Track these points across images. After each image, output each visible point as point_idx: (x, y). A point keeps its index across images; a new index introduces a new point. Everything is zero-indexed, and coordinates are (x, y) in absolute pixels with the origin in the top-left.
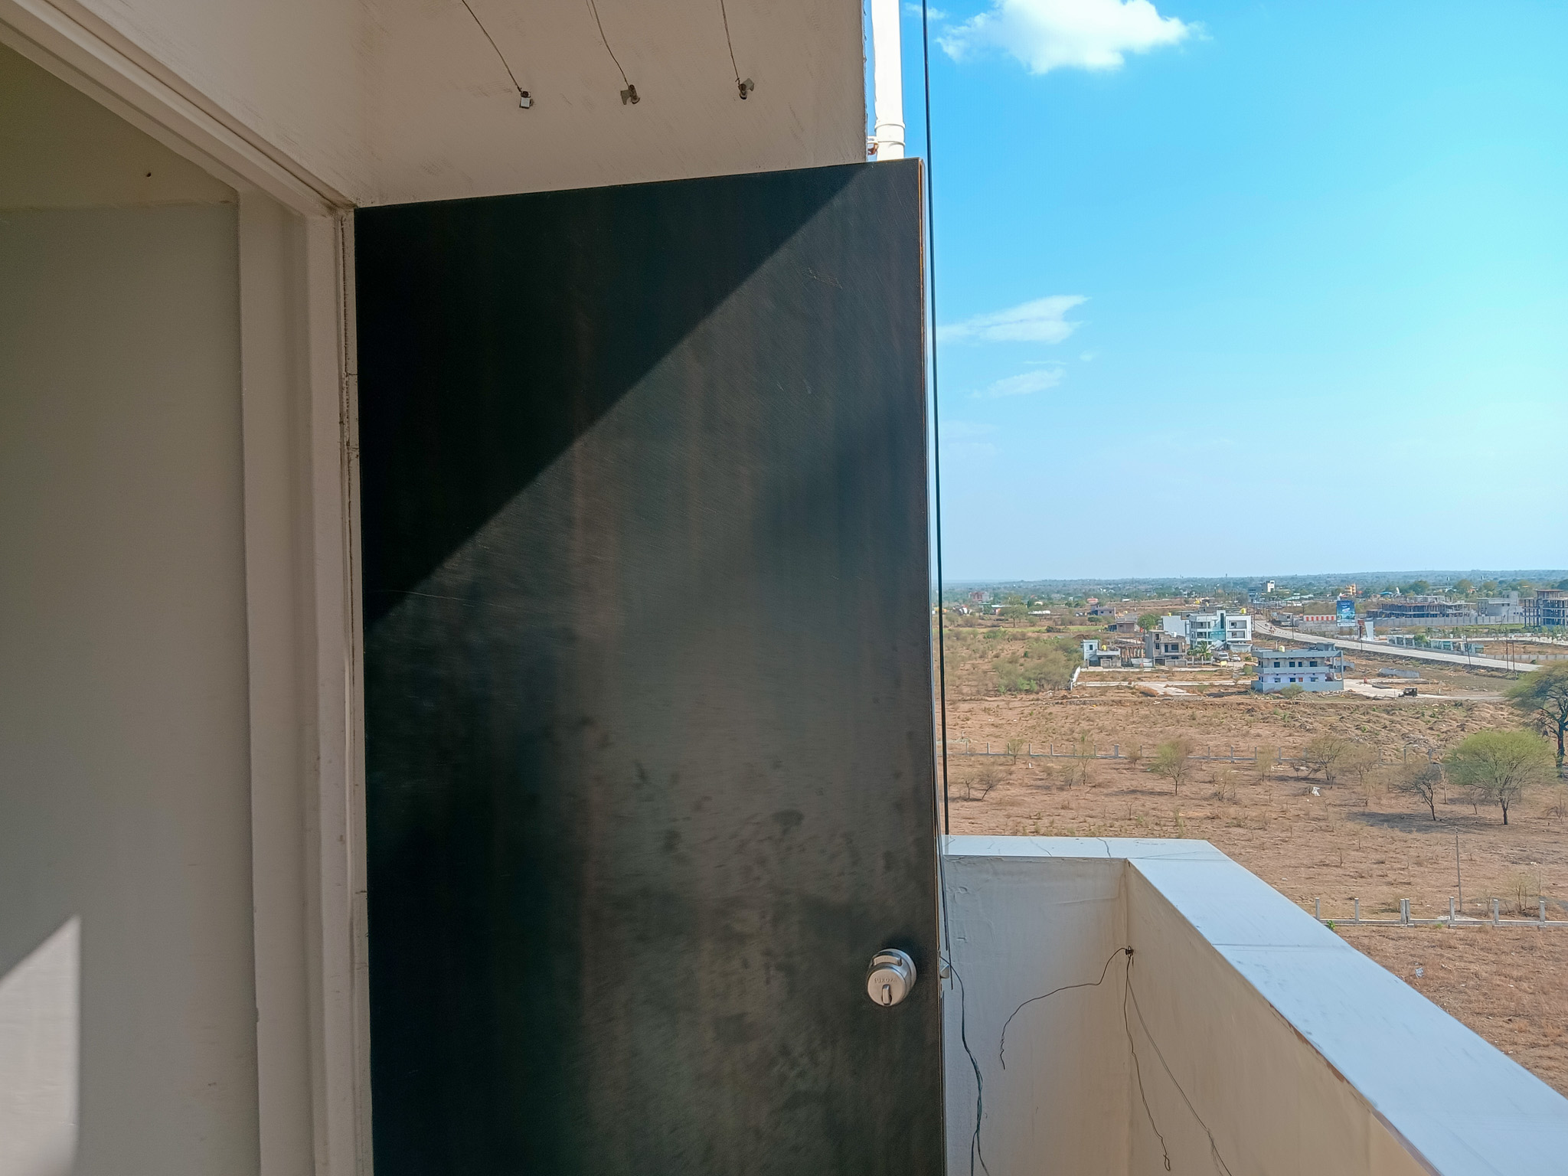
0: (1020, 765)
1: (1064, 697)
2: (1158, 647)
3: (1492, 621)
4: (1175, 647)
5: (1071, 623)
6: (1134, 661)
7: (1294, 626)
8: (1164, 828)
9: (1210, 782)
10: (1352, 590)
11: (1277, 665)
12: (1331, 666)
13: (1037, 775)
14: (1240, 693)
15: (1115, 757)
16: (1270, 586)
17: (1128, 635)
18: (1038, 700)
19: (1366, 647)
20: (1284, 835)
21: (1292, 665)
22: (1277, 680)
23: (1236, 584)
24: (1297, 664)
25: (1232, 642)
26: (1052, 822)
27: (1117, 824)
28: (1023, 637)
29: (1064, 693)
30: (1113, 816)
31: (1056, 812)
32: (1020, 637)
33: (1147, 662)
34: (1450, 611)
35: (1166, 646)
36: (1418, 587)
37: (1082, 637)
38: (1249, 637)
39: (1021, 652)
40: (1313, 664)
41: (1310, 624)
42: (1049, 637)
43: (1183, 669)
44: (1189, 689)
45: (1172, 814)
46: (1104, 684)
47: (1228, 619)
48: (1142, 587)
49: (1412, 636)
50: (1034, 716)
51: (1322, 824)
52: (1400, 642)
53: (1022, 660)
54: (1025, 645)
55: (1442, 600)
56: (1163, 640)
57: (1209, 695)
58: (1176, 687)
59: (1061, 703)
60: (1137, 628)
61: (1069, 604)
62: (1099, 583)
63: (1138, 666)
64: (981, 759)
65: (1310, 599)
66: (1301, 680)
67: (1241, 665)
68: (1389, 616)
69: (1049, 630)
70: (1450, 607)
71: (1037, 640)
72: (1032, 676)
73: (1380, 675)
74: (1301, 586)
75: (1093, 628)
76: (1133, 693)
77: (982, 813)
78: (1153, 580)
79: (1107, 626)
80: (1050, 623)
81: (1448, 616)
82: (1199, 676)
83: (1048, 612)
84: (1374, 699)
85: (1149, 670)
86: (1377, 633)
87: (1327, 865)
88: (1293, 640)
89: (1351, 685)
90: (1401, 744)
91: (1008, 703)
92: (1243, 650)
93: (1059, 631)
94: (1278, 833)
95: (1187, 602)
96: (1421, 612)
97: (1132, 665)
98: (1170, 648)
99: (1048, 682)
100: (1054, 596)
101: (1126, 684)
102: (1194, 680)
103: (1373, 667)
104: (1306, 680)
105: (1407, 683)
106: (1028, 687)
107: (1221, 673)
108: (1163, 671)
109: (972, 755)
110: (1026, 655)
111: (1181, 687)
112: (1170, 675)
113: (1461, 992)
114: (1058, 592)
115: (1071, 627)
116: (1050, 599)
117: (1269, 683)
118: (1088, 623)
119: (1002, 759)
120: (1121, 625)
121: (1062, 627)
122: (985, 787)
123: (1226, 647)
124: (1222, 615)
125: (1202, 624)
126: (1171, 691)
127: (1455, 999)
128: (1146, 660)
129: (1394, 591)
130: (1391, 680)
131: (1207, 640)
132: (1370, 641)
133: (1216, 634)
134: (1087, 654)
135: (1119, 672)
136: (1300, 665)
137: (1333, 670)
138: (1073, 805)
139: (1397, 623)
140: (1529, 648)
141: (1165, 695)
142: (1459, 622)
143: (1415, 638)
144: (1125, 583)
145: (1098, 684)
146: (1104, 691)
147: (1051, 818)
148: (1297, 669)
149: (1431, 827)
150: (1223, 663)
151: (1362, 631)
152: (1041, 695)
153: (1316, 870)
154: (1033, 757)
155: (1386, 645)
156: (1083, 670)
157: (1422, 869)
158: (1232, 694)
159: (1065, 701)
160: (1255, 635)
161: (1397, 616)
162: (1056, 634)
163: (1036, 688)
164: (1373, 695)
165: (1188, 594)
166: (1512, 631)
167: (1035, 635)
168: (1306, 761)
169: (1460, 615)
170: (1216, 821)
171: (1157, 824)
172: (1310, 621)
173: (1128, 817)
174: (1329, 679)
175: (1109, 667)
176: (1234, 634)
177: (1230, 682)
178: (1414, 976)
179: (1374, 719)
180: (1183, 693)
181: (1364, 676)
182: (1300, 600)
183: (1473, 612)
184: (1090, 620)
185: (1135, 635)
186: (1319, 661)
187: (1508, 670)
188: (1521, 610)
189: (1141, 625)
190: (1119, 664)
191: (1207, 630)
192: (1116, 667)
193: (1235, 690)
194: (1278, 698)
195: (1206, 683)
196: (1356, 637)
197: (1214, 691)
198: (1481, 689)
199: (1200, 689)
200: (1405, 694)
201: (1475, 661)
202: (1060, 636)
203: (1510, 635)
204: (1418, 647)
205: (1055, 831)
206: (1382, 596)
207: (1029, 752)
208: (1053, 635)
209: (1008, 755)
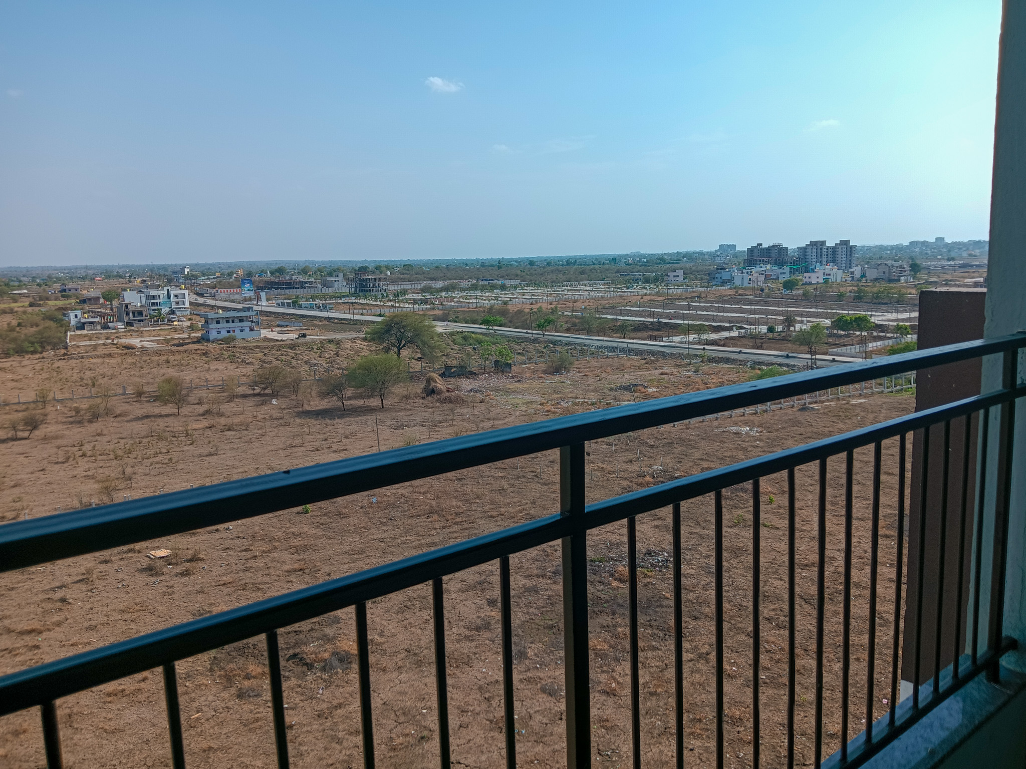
0: (49, 408)
1: (65, 354)
2: (127, 314)
3: (330, 291)
4: (140, 313)
5: (48, 299)
6: (110, 325)
7: (213, 297)
8: (180, 439)
9: (198, 404)
10: (240, 272)
11: (218, 322)
12: (252, 322)
13: (66, 414)
14: (194, 343)
15: (124, 394)
16: (187, 270)
17: (96, 306)
18: (43, 358)
19: (264, 309)
20: (260, 431)
21: (228, 322)
22: (219, 332)
23: (159, 269)
24: (231, 321)
25: (176, 308)
26: (94, 447)
27: (145, 440)
28: (12, 311)
29: (63, 351)
30: (138, 436)
31: (94, 439)
32: (8, 311)
33: (120, 326)
34: (306, 285)
35: (134, 313)
36: (280, 271)
37: (64, 310)
38: (187, 305)
39: (14, 323)
40: (241, 321)
41: (223, 295)
42: (34, 310)
43: (148, 329)
44: (158, 342)
45: (181, 428)
46: (93, 343)
47: (172, 293)
48: (91, 272)
49: (291, 301)
50: (45, 370)
51: (281, 421)
52: (283, 304)
53: (18, 329)
55: (301, 278)
56: (131, 308)
57: (174, 345)
58: (148, 341)
59: (64, 359)
60: (102, 301)
61: (39, 285)
62: (56, 269)
63: (114, 329)
64: (15, 407)
65: (214, 278)
66: (234, 331)
67: (188, 323)
68: (270, 288)
69: (31, 305)
70: (306, 283)
71: (25, 312)
72: (35, 340)
73: (279, 326)
74: (206, 271)
75: (67, 302)
76: (117, 348)
77: (32, 448)
78: (97, 266)
79: (78, 301)
80: (31, 299)
81: (305, 288)
82: (162, 333)
83: (26, 291)
84: (281, 340)
85: (123, 330)
86: (268, 300)
87: (295, 446)
88: (215, 306)
89: (265, 333)
90: (306, 367)
91: (20, 362)
92: (185, 313)
93: (39, 305)
94: (256, 431)
95: (130, 282)
96: (290, 285)
97: (109, 328)
98: (136, 314)
99: (49, 344)
100: (22, 279)
101: (110, 341)
102: (159, 335)
103: (271, 321)
104: (238, 331)
105: (296, 330)
106: (32, 349)
107: (175, 330)
108: (133, 330)
109: (7, 405)
110: (19, 325)
111: (151, 341)
112: (140, 334)
113: (398, 507)
114: (24, 276)
115: (49, 302)
116: (20, 281)
117: (213, 335)
118: (61, 299)
119: (32, 406)
120: (90, 299)
121: (42, 302)
122: (29, 428)
123: (173, 312)
124: (168, 290)
125: (154, 297)
126: (146, 344)
127: (397, 511)
128: (119, 324)
129: (266, 273)
130: (287, 329)
131: (159, 308)
132: (265, 305)
133: (165, 303)
134: (73, 321)
135: (101, 333)
136: (233, 322)
137: (254, 324)
138: (105, 432)
139: (276, 293)
140: (356, 306)
141: (143, 347)
142: (313, 292)
143: (293, 302)
144: (76, 268)
145: (88, 343)
146: (95, 347)
147: (92, 444)
148: (231, 325)
149: (343, 415)
150: (175, 323)
151: (259, 298)
152: (45, 354)
153: (289, 451)
154: (58, 401)
155: (274, 307)
156: (73, 333)
157: (349, 440)
158: (189, 343)
159: (66, 357)
160: (191, 303)
161: (276, 288)
162: (39, 308)
163: (40, 350)
164: (280, 339)
165: (131, 277)
166: (344, 296)
167: (21, 309)
168: (256, 383)
169: (312, 287)
170: (213, 429)
171: (173, 437)
172: (223, 293)
173: (150, 434)
174: (252, 330)
175: (92, 330)
176: (177, 303)
177: (185, 336)
178: (372, 503)
179: (285, 353)
180: (155, 345)
181: (269, 326)
182: (208, 279)
183: (319, 286)
184: (63, 296)
185: (103, 306)
186: (245, 318)
187: (351, 320)
188: (345, 284)
189: (106, 299)
190: (99, 327)
191: (158, 301)
192: (97, 330)
193: (190, 341)
194: (221, 344)
195: (169, 337)
196: (255, 302)
197: (176, 342)
198: (340, 331)
199: (167, 341)
200: (299, 337)
201: (331, 315)
202: (43, 309)
203: (343, 299)
204: (294, 307)
205: (98, 453)
206: (259, 276)
207: (54, 398)
208: (37, 309)
209: (37, 401)
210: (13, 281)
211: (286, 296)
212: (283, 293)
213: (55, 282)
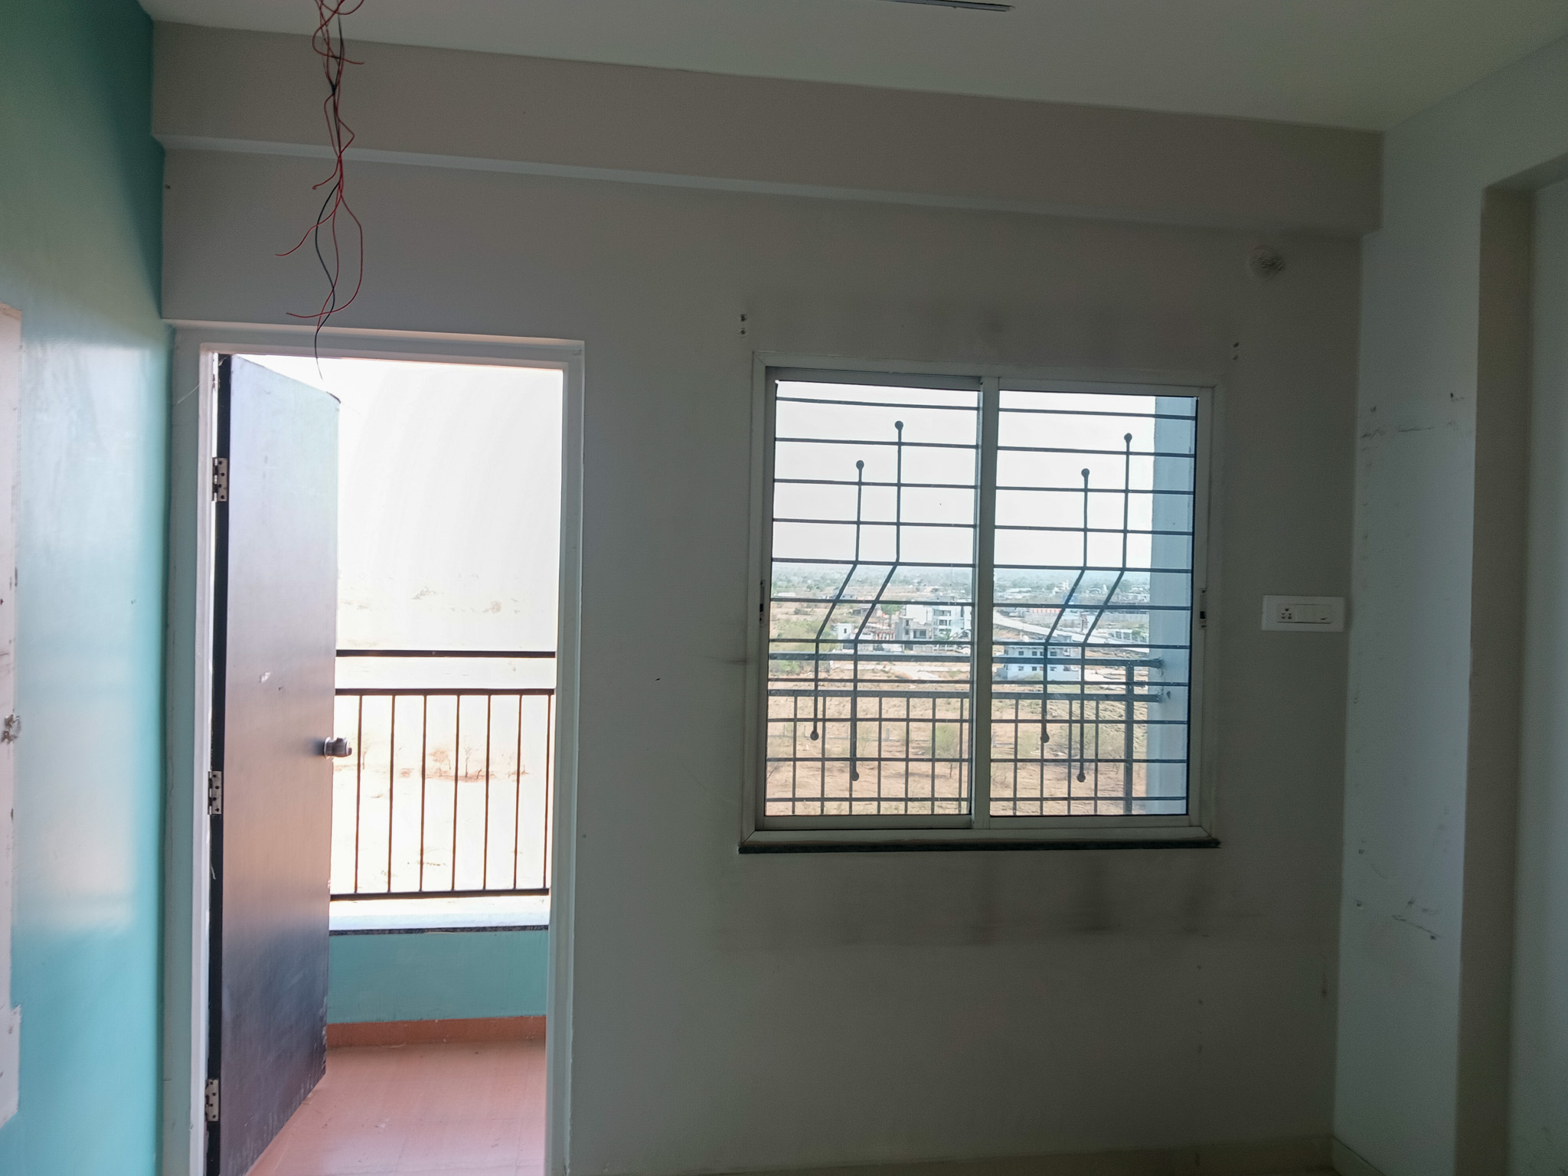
2: (907, 633)
4: (923, 633)
6: (882, 646)
7: (1020, 617)
22: (1021, 669)
35: (915, 633)
41: (1035, 616)
42: (798, 619)
44: (939, 674)
49: (1130, 631)
52: (1120, 637)
54: (776, 626)
56: (910, 626)
58: (927, 672)
61: (810, 588)
63: (887, 652)
65: (1027, 592)
69: (797, 612)
71: (788, 621)
74: (1019, 581)
79: (851, 611)
80: (797, 606)
83: (793, 595)
84: (1107, 689)
88: (1023, 631)
93: (806, 614)
95: (918, 590)
98: (918, 634)
101: (879, 668)
102: (943, 665)
106: (790, 668)
111: (932, 672)
114: (795, 575)
116: (789, 581)
117: (1010, 673)
121: (809, 610)
125: (943, 613)
126: (924, 675)
128: (896, 645)
129: (1102, 588)
131: (948, 627)
134: (840, 637)
139: (1113, 619)
141: (918, 680)
143: (1133, 633)
151: (1084, 625)
152: (803, 677)
161: (1113, 612)
162: (805, 617)
163: (798, 670)
165: (918, 583)
167: (784, 617)
168: (1060, 747)
172: (1035, 613)
174: (1067, 669)
179: (1110, 708)
180: (935, 678)
182: (1020, 592)
185: (878, 620)
191: (947, 618)
196: (1079, 630)
197: (962, 676)
202: (808, 618)
206: (1091, 592)
207: (804, 734)
208: (802, 618)
209: (784, 736)
210: (781, 580)
211: (1124, 624)
212: (1121, 619)
213: (828, 585)
